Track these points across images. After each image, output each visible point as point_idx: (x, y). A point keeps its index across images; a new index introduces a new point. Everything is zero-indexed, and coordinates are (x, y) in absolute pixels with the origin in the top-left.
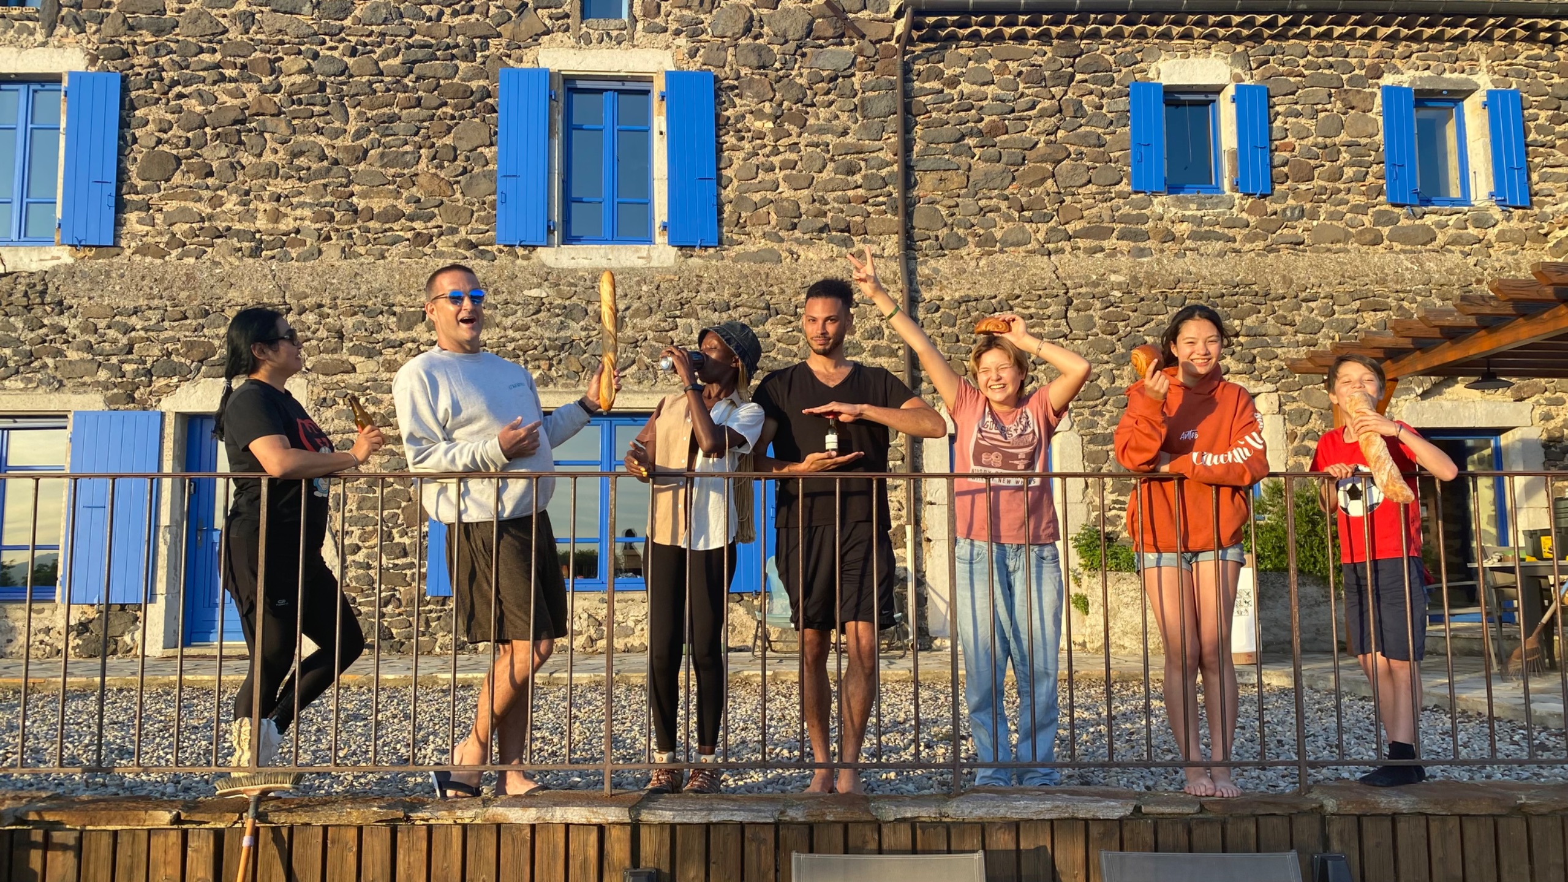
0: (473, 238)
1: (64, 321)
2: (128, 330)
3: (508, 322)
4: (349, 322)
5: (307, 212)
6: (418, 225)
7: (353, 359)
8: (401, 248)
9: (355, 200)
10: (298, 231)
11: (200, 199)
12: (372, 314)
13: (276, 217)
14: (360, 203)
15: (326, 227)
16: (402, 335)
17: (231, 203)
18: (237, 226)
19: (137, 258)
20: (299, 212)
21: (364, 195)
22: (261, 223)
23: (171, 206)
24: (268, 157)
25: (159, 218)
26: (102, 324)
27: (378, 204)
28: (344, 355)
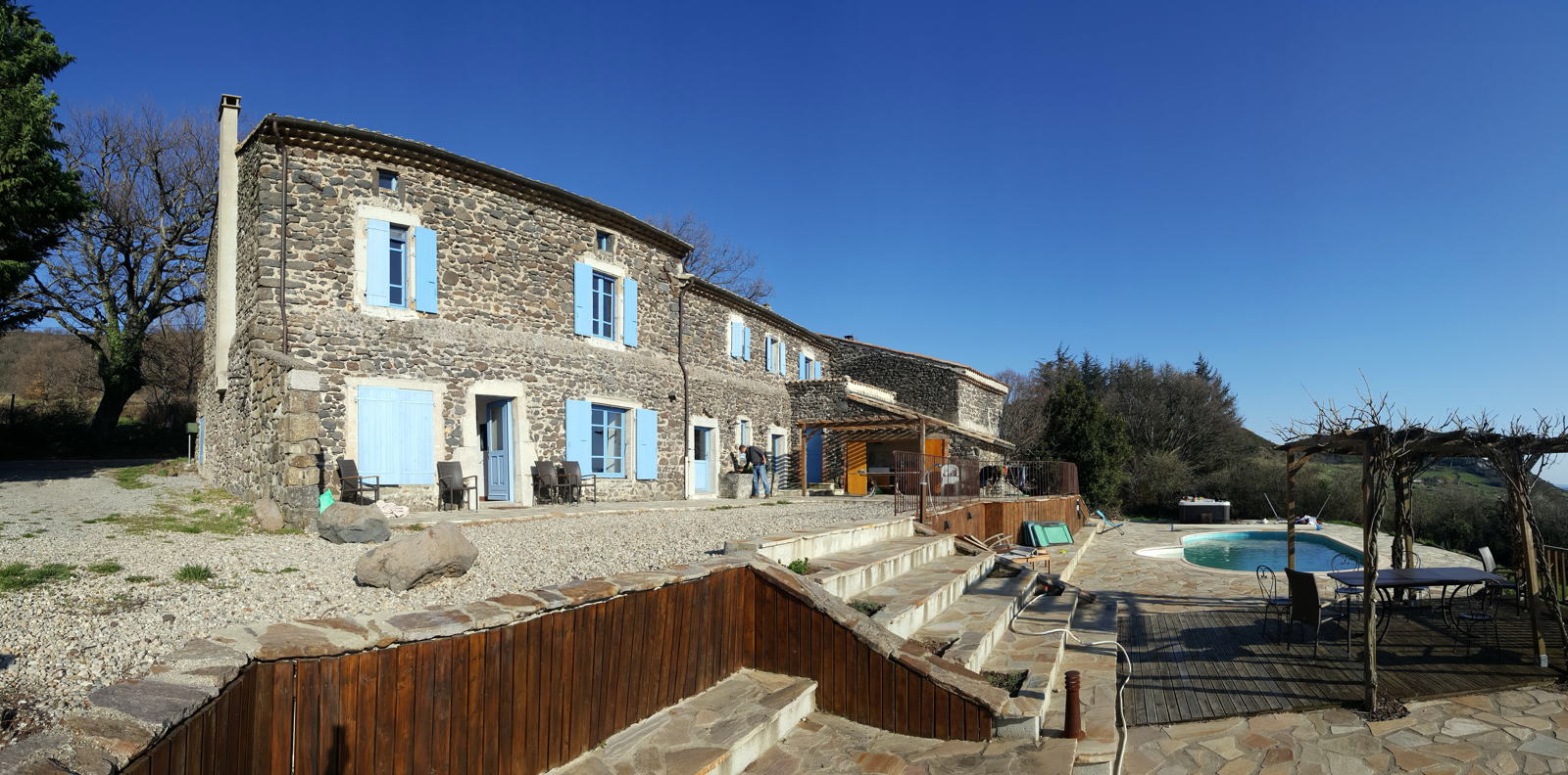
0: (566, 329)
1: (425, 347)
2: (451, 354)
3: (585, 367)
4: (534, 360)
5: (509, 309)
6: (547, 320)
7: (537, 376)
8: (541, 330)
9: (524, 306)
10: (505, 317)
11: (468, 296)
12: (541, 357)
13: (497, 309)
14: (527, 308)
15: (516, 316)
16: (551, 368)
17: (480, 299)
18: (482, 310)
19: (445, 320)
20: (506, 308)
21: (527, 305)
22: (492, 311)
23: (457, 297)
24: (491, 281)
25: (453, 303)
26: (442, 351)
27: (534, 310)
28: (533, 374)
